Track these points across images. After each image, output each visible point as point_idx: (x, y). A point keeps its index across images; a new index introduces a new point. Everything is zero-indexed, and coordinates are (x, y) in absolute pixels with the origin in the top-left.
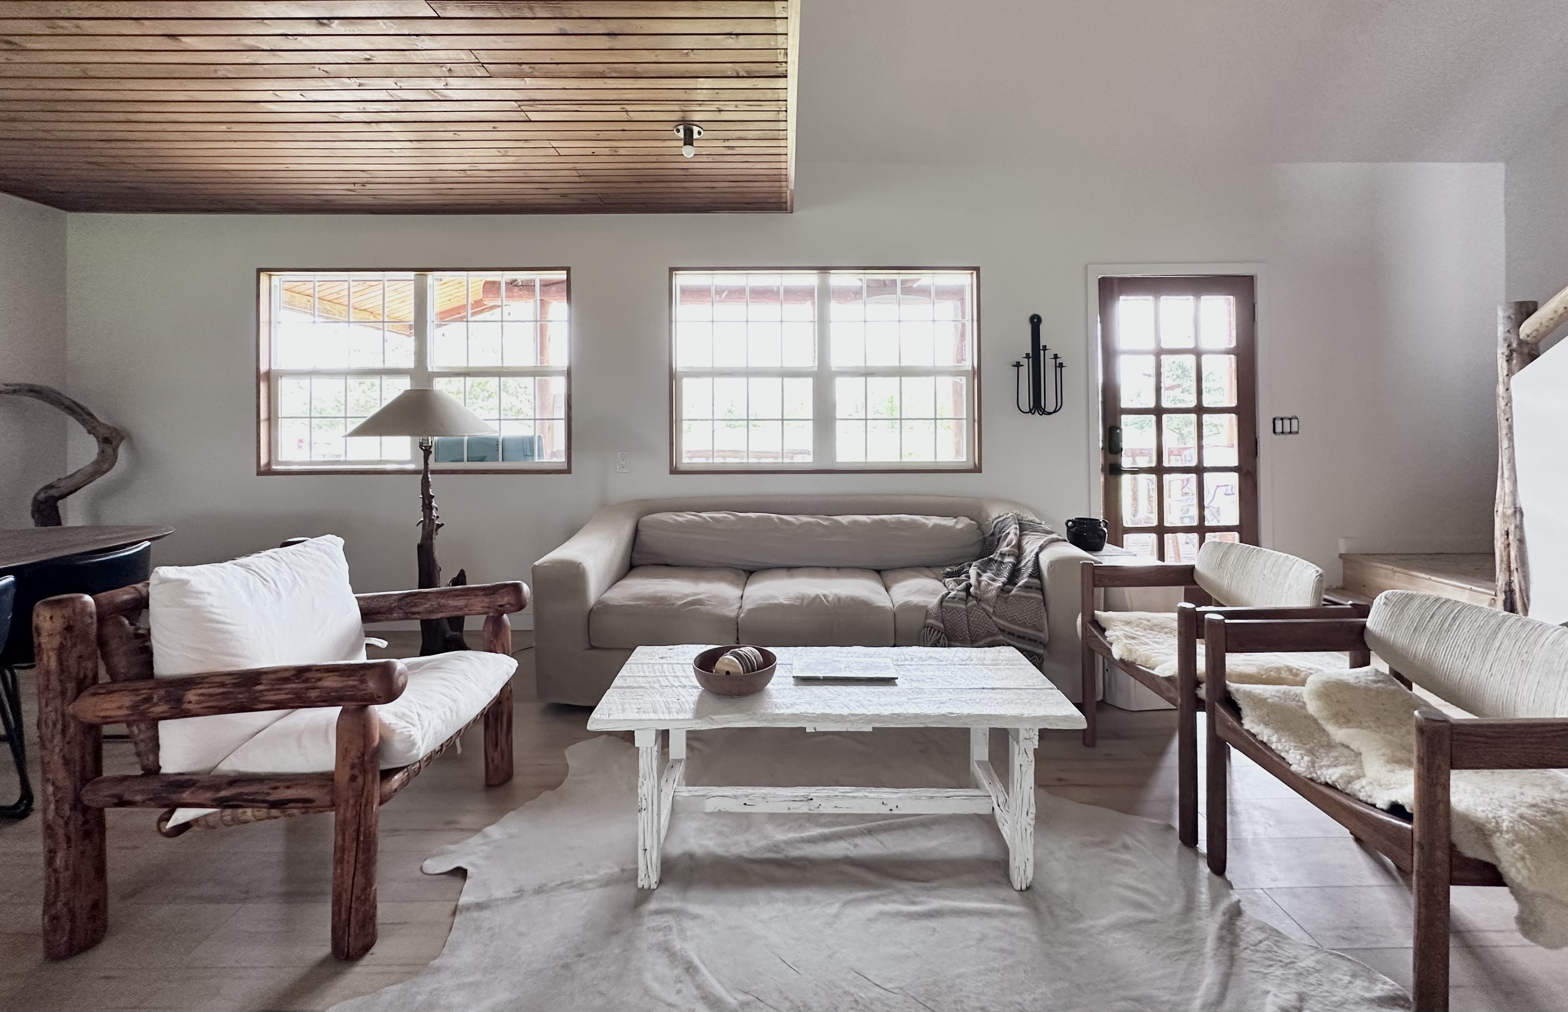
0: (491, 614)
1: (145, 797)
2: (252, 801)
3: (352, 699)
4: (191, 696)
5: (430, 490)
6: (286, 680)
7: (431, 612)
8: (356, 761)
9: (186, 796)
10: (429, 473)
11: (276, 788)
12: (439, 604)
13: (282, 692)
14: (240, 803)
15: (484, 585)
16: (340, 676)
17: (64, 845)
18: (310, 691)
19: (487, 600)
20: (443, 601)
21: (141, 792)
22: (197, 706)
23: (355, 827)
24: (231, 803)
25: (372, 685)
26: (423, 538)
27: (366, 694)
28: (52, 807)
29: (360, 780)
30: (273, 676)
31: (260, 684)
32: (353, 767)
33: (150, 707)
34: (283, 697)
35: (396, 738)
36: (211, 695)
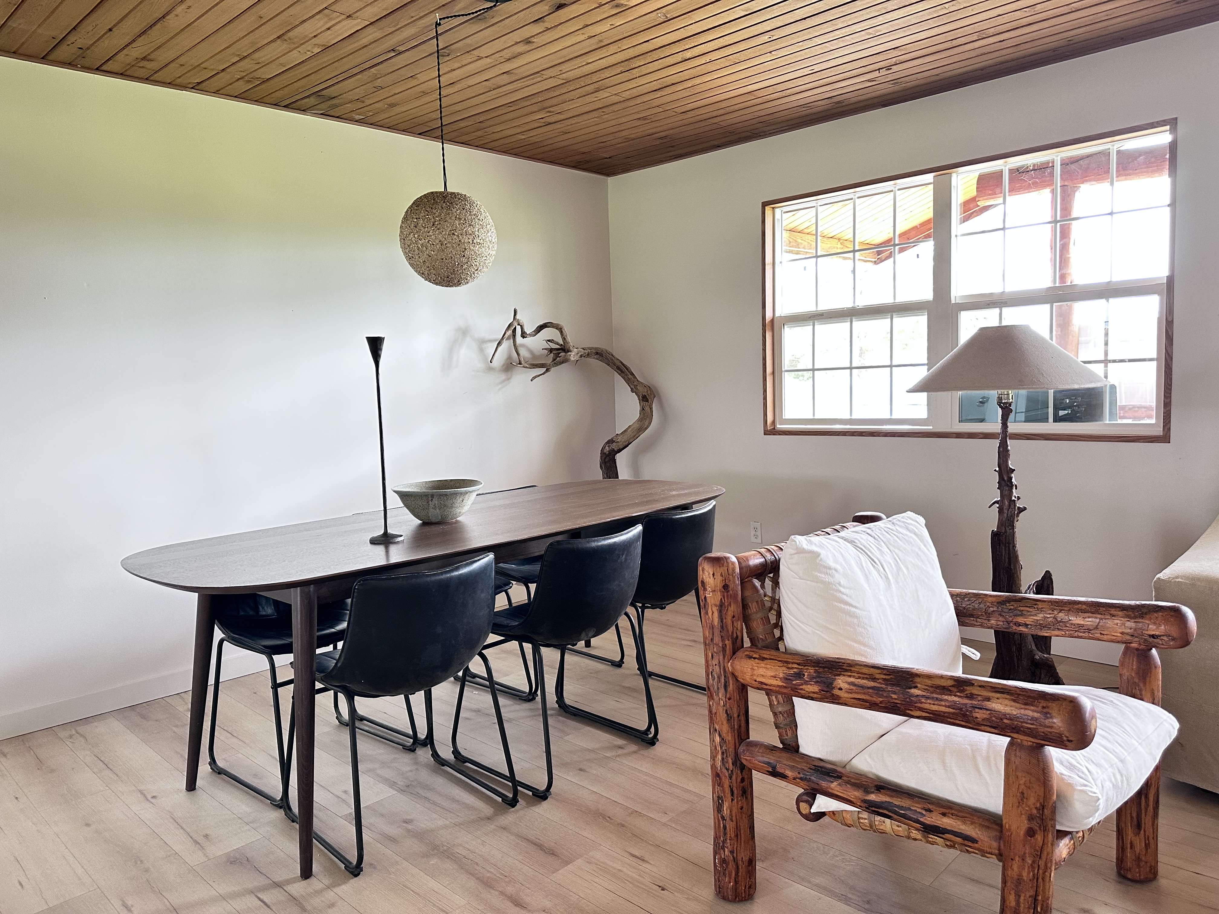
0: (1134, 645)
1: (796, 774)
2: (904, 816)
3: (1030, 733)
4: (841, 682)
5: (1010, 462)
6: (944, 690)
7: (1042, 627)
8: (1035, 811)
9: (834, 786)
10: (1008, 438)
11: (930, 811)
12: (1055, 618)
13: (943, 703)
14: (890, 814)
15: (1121, 602)
16: (1014, 701)
17: (729, 795)
18: (977, 710)
19: (1131, 624)
20: (1061, 616)
21: (792, 768)
22: (846, 695)
23: (1032, 893)
24: (881, 811)
25: (1058, 722)
26: (1001, 524)
27: (1051, 733)
28: (719, 757)
29: (1039, 838)
30: (929, 682)
31: (916, 687)
32: (1031, 818)
33: (802, 684)
34: (943, 709)
35: (1076, 796)
36: (862, 687)
